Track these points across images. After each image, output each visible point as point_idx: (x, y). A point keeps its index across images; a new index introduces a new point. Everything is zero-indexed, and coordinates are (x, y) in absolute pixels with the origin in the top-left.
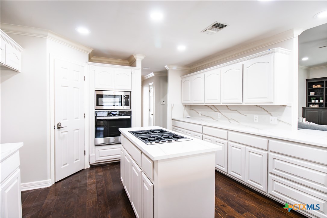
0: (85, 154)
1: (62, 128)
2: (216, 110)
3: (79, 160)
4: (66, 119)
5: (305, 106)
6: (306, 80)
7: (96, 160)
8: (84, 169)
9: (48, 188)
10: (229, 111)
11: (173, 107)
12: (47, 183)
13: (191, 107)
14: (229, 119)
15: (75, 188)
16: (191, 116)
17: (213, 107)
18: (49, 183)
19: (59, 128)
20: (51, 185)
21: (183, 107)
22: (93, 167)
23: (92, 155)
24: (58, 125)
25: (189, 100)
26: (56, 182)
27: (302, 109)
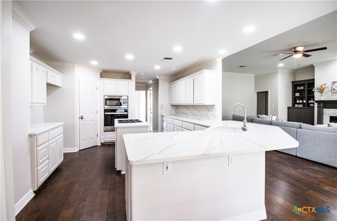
0: (97, 136)
1: (83, 118)
2: (188, 109)
3: (94, 139)
4: (86, 114)
5: (291, 106)
6: (292, 82)
7: (105, 140)
8: (97, 146)
9: (75, 152)
10: (193, 109)
11: (162, 106)
12: (75, 149)
13: (176, 107)
14: (193, 115)
15: (90, 153)
16: (177, 114)
17: (186, 107)
18: (76, 150)
19: (82, 119)
20: (77, 151)
21: (171, 107)
22: (103, 145)
23: (102, 137)
24: (81, 117)
25: (177, 101)
26: (80, 149)
27: (287, 108)
